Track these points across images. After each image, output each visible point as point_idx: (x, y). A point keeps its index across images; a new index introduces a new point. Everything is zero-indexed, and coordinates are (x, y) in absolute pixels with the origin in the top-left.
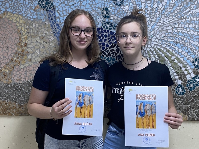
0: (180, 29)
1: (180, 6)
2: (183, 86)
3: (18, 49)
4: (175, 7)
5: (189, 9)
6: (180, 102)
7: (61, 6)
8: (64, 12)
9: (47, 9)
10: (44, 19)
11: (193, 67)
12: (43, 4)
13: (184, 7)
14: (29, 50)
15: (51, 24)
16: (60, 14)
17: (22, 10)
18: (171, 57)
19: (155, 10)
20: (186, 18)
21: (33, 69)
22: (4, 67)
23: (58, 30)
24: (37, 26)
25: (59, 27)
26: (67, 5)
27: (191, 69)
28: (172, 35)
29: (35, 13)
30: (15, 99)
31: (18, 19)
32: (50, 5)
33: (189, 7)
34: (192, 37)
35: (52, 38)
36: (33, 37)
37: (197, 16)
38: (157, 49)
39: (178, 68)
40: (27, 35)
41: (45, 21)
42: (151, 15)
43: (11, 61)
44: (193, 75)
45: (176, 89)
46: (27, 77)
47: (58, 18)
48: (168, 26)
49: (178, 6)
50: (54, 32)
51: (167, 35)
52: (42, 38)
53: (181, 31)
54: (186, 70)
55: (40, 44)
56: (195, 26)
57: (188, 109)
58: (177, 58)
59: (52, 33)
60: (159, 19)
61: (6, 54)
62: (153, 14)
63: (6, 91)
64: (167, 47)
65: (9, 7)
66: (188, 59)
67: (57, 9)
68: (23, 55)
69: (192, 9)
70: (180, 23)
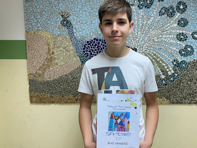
0: (163, 38)
1: (163, 22)
2: (166, 79)
3: (48, 56)
4: (159, 23)
5: (169, 24)
6: (164, 90)
7: (77, 25)
8: (80, 29)
9: (67, 26)
10: (65, 34)
11: (173, 66)
12: (64, 24)
13: (165, 23)
14: (55, 57)
15: (70, 38)
16: (77, 31)
17: (50, 28)
18: (157, 59)
19: (144, 25)
20: (167, 30)
21: (59, 70)
22: (38, 70)
23: (76, 42)
24: (61, 40)
25: (76, 39)
26: (81, 24)
27: (171, 67)
28: (157, 43)
29: (59, 30)
30: (48, 91)
31: (47, 35)
32: (69, 24)
33: (169, 23)
34: (171, 44)
35: (72, 48)
36: (58, 47)
37: (175, 29)
38: (147, 53)
39: (162, 67)
40: (54, 46)
41: (66, 36)
42: (142, 29)
43: (43, 65)
44: (173, 72)
45: (161, 82)
46: (55, 76)
47: (75, 33)
48: (154, 37)
49: (161, 22)
50: (73, 44)
51: (154, 44)
52: (64, 48)
53: (163, 40)
54: (168, 68)
55: (63, 52)
56: (174, 36)
57: (170, 95)
58: (161, 60)
59: (71, 44)
60: (148, 32)
61: (39, 60)
62: (144, 28)
63: (41, 86)
64: (153, 52)
65: (40, 26)
66: (169, 60)
67: (74, 27)
68: (51, 60)
69: (172, 24)
70: (163, 35)
